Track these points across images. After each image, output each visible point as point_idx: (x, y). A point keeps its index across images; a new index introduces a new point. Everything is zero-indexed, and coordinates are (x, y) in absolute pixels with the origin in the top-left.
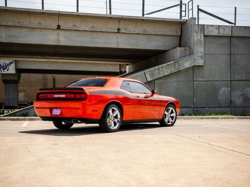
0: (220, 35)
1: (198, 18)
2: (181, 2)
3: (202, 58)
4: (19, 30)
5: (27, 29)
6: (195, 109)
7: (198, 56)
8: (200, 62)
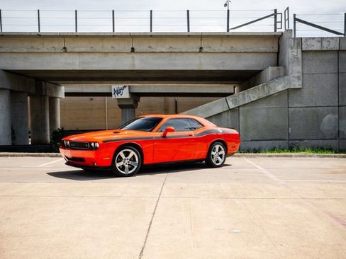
0: (323, 49)
1: (295, 30)
2: (276, 11)
3: (299, 79)
4: (92, 55)
5: (100, 55)
6: (291, 142)
7: (294, 77)
8: (297, 84)
